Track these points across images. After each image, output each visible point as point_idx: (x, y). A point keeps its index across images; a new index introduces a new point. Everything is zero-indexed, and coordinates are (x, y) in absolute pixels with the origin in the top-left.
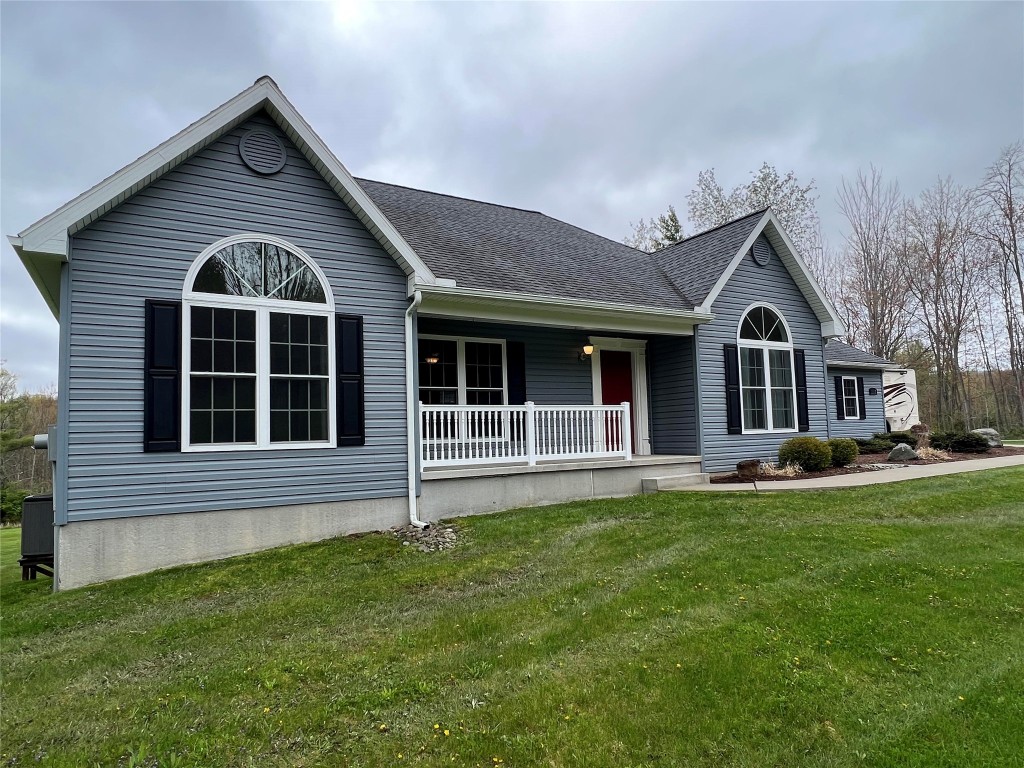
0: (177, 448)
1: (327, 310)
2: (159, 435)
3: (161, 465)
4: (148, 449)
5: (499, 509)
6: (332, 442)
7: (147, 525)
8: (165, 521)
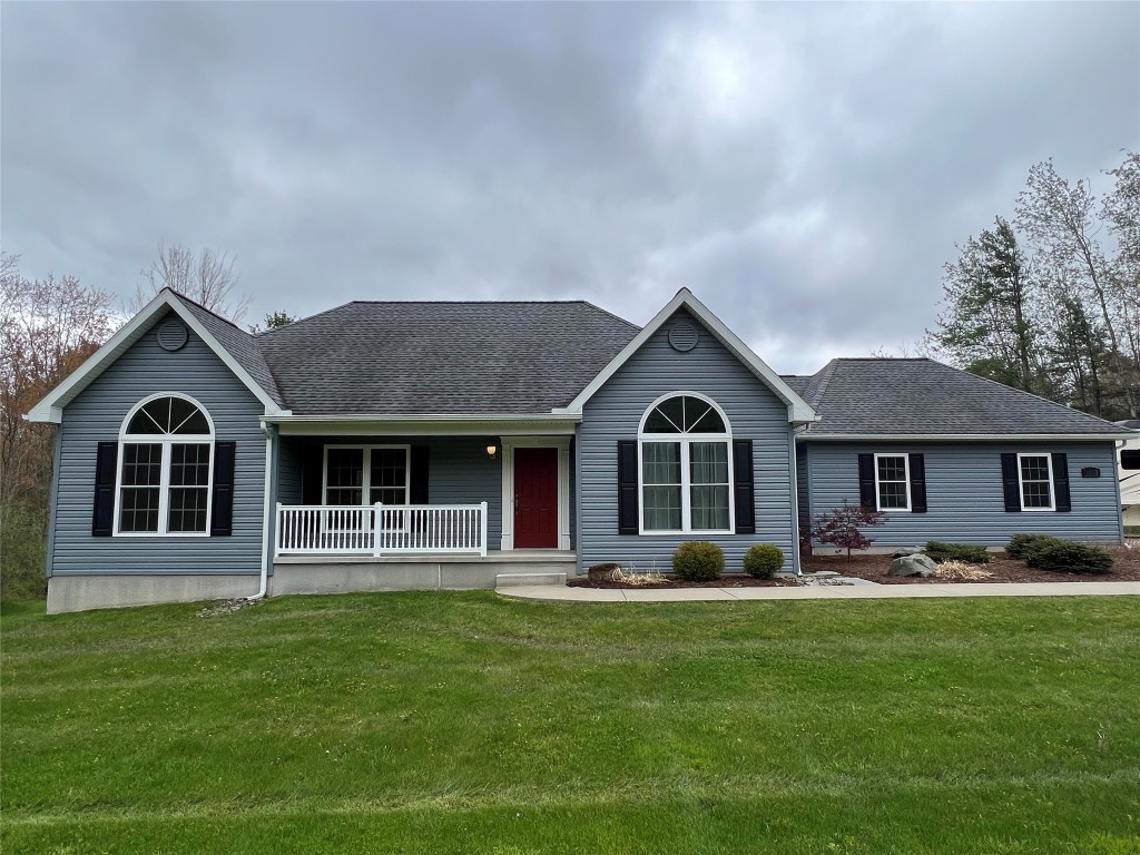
0: (109, 534)
1: (209, 439)
2: (101, 527)
3: (101, 544)
4: (94, 534)
5: (341, 590)
6: (207, 533)
7: (93, 580)
8: (102, 579)
